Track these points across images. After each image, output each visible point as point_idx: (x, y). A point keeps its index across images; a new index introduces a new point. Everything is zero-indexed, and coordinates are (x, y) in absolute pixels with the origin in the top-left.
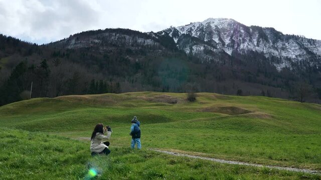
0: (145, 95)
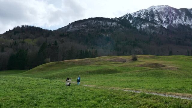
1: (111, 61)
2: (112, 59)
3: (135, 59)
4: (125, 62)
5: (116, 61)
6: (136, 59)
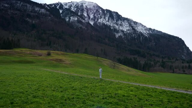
0: (29, 51)
1: (31, 54)
2: (32, 53)
3: (49, 54)
4: (41, 56)
5: (34, 54)
6: (50, 54)
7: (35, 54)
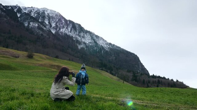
3: (30, 57)
4: (18, 57)
6: (32, 57)
7: (6, 53)
